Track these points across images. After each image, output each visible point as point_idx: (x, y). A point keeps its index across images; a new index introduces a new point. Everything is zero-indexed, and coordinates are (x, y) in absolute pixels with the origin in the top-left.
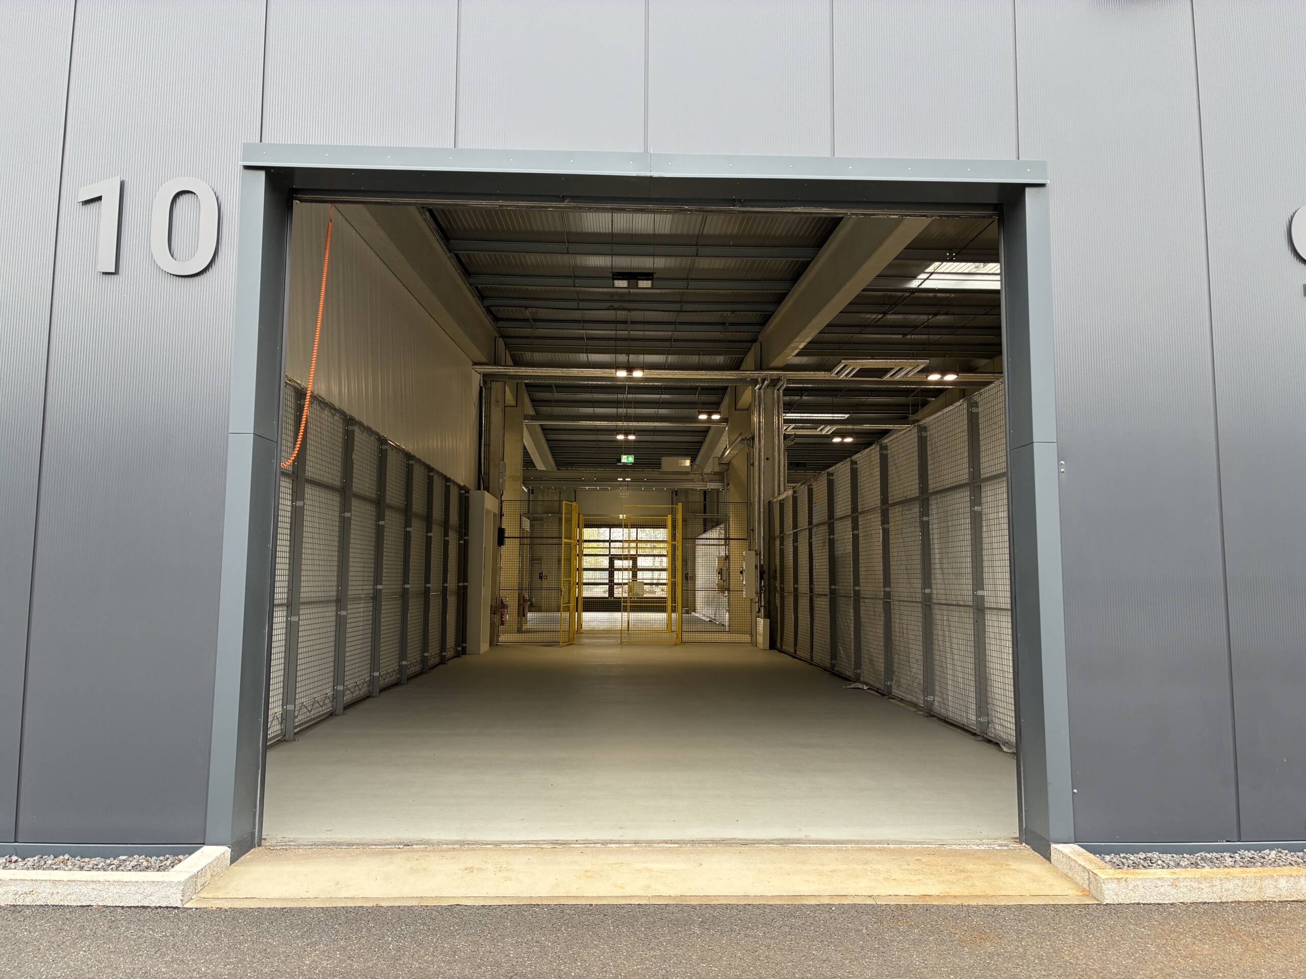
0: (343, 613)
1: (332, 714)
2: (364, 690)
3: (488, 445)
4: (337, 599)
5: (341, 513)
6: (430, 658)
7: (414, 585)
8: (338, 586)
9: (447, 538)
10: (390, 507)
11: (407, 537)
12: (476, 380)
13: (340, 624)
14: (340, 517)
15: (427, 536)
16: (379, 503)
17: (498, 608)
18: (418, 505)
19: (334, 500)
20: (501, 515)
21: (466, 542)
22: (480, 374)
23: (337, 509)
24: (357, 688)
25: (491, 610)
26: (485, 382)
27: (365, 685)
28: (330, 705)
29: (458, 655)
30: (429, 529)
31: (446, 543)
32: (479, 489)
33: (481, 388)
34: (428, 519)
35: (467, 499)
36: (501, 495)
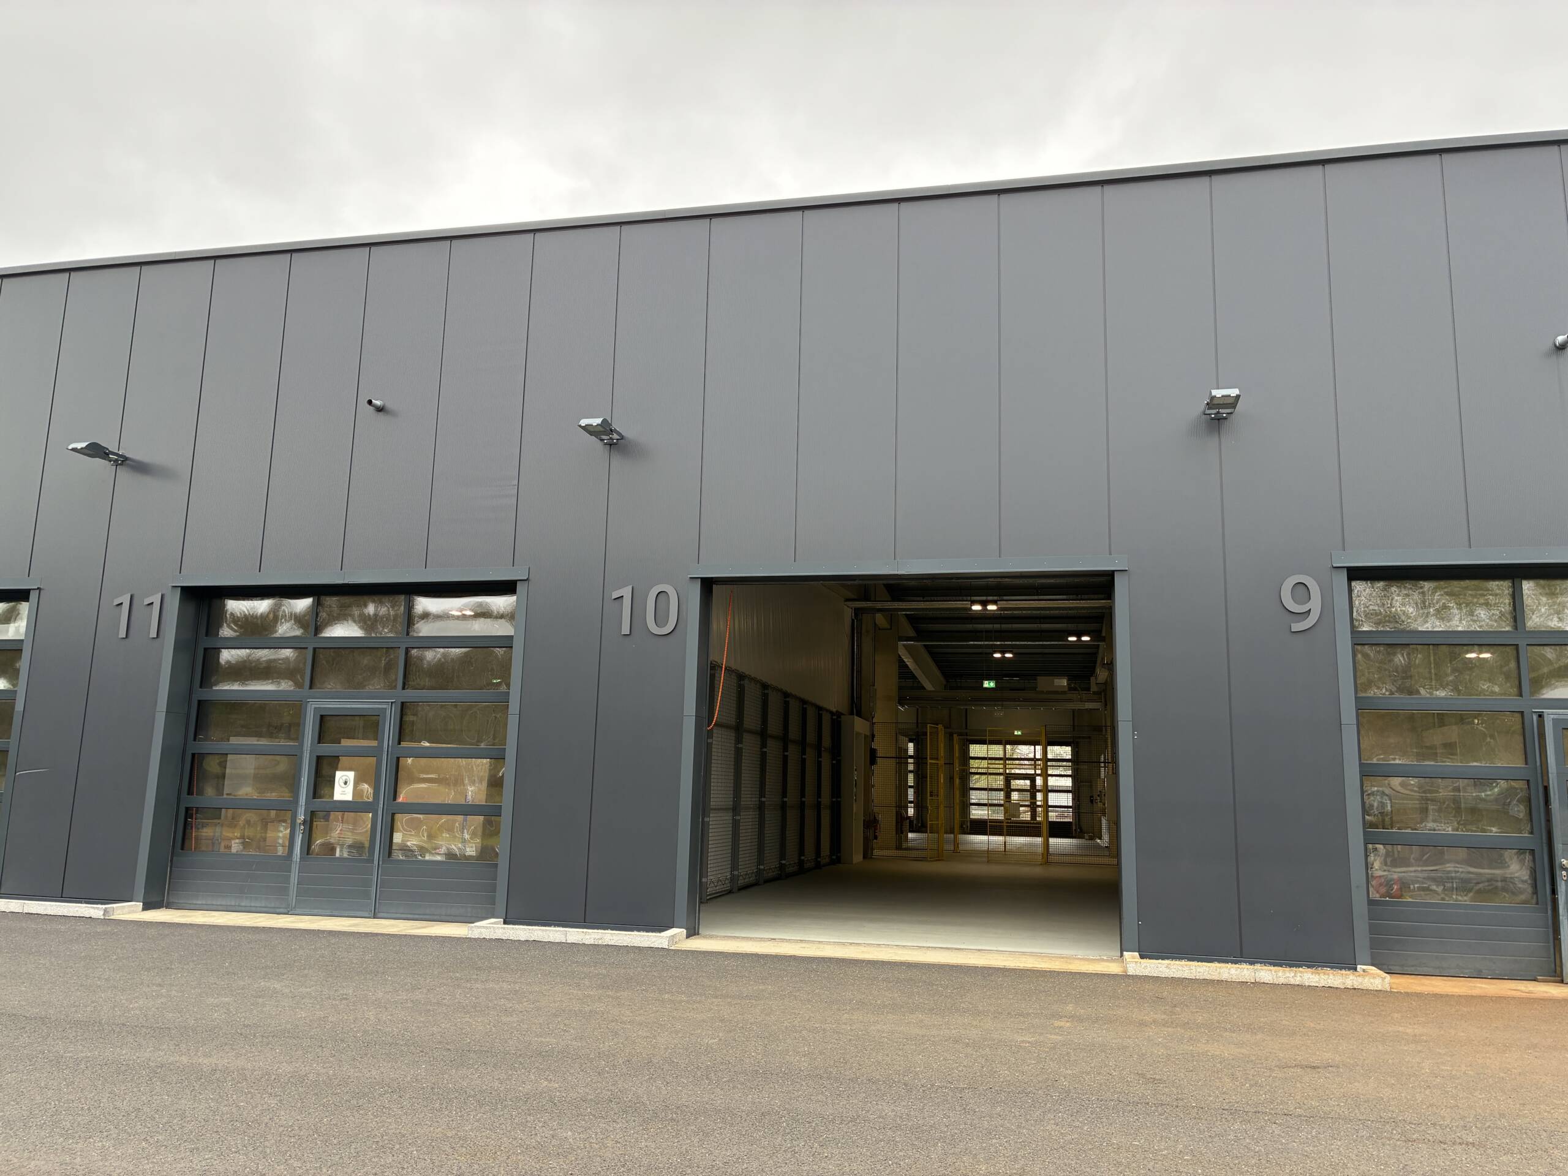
0: (738, 818)
1: (730, 892)
2: (752, 879)
3: (860, 672)
4: (733, 808)
5: (736, 744)
6: (806, 862)
7: (792, 799)
8: (734, 798)
9: (820, 759)
10: (772, 737)
11: (785, 759)
12: (848, 613)
13: (736, 825)
14: (735, 747)
15: (802, 758)
16: (763, 735)
17: (871, 823)
18: (794, 732)
19: (732, 735)
20: (873, 736)
21: (839, 762)
22: (852, 608)
23: (733, 742)
24: (747, 876)
25: (864, 825)
26: (856, 615)
27: (753, 875)
28: (729, 885)
29: (833, 862)
30: (804, 752)
31: (819, 764)
32: (852, 713)
33: (853, 620)
34: (803, 743)
35: (839, 723)
36: (873, 718)
